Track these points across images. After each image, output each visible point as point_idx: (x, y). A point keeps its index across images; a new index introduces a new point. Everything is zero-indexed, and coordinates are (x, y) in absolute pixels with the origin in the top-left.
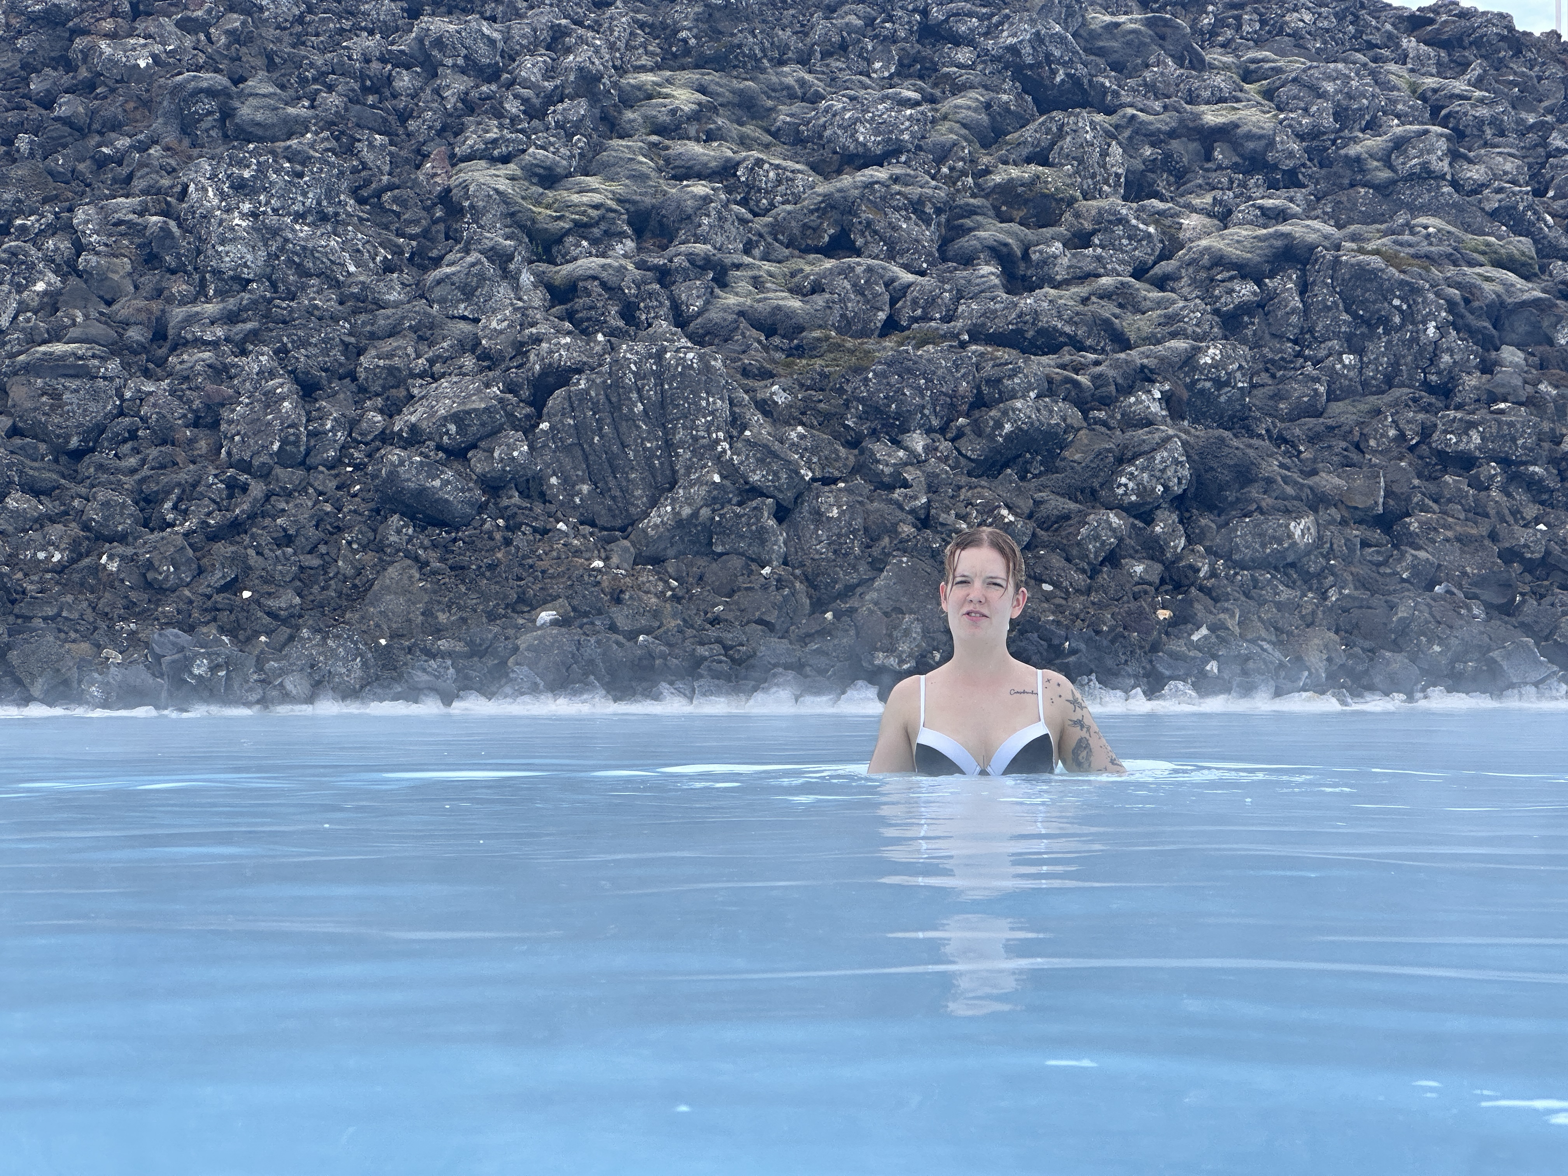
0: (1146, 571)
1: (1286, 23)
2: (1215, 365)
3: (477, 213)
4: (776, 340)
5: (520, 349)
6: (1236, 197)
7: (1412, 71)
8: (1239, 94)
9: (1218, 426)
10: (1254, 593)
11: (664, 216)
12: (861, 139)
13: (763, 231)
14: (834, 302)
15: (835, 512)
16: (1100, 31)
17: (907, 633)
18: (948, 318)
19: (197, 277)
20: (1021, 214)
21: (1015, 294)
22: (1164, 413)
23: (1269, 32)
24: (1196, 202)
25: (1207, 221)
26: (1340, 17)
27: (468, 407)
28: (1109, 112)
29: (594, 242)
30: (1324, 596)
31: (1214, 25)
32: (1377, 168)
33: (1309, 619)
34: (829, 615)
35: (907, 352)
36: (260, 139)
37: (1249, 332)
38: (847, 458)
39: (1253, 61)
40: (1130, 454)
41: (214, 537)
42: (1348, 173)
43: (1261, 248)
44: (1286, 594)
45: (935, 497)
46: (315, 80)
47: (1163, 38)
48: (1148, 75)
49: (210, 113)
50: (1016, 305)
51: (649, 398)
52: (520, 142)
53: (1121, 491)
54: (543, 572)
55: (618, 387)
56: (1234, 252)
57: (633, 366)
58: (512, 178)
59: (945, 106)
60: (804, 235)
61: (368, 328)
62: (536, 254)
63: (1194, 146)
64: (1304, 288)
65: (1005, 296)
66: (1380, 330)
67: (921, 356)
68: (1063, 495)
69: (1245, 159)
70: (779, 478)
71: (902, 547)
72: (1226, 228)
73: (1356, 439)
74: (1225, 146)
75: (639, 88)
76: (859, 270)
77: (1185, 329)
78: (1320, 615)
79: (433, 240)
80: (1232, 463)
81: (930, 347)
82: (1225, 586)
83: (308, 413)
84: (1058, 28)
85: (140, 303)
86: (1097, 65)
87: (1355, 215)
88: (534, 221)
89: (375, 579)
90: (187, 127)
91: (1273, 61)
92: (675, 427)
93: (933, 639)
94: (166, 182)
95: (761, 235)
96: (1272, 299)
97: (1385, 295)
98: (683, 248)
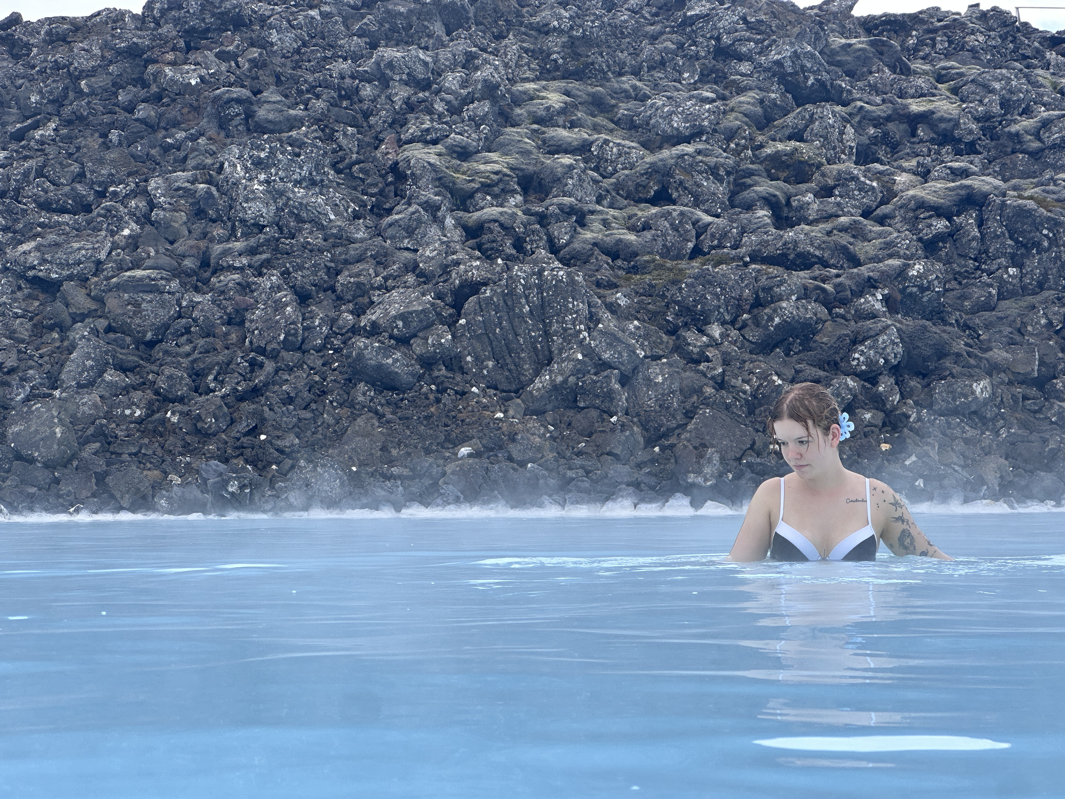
0: (872, 417)
1: (966, 42)
2: (920, 276)
3: (415, 178)
4: (619, 262)
5: (445, 270)
6: (933, 161)
7: (1053, 74)
8: (934, 91)
9: (922, 318)
10: (948, 432)
11: (542, 179)
12: (675, 125)
13: (609, 188)
14: (658, 236)
15: (660, 379)
16: (838, 49)
17: (710, 460)
18: (735, 247)
19: (229, 224)
20: (785, 174)
21: (781, 229)
22: (884, 309)
23: (955, 49)
24: (906, 164)
25: (913, 177)
26: (1003, 38)
27: (410, 309)
28: (845, 104)
29: (495, 197)
30: (997, 434)
31: (917, 45)
32: (1030, 140)
33: (987, 450)
34: (657, 449)
35: (708, 269)
36: (272, 132)
37: (943, 254)
38: (668, 342)
39: (944, 68)
40: (861, 338)
41: (241, 398)
42: (1011, 144)
43: (950, 196)
44: (970, 433)
45: (728, 368)
46: (308, 91)
47: (881, 53)
48: (871, 79)
49: (238, 115)
50: (782, 237)
51: (533, 302)
52: (445, 130)
53: (855, 363)
54: (463, 421)
55: (512, 295)
56: (932, 199)
57: (522, 281)
58: (439, 155)
59: (732, 102)
60: (637, 191)
61: (343, 257)
62: (456, 205)
63: (904, 127)
64: (981, 223)
65: (774, 231)
66: (1034, 251)
67: (718, 273)
68: (815, 366)
69: (939, 135)
70: (622, 357)
71: (706, 402)
72: (926, 182)
73: (1018, 326)
74: (925, 126)
75: (525, 93)
76: (675, 214)
77: (898, 252)
78: (994, 446)
79: (386, 197)
80: (932, 343)
81: (724, 267)
82: (928, 428)
83: (303, 315)
84: (809, 48)
85: (192, 242)
86: (837, 73)
87: (1015, 173)
88: (454, 183)
89: (348, 426)
90: (223, 124)
91: (958, 68)
92: (551, 322)
93: (727, 464)
94: (209, 161)
95: (608, 191)
96: (958, 230)
97: (1037, 228)
98: (555, 200)
